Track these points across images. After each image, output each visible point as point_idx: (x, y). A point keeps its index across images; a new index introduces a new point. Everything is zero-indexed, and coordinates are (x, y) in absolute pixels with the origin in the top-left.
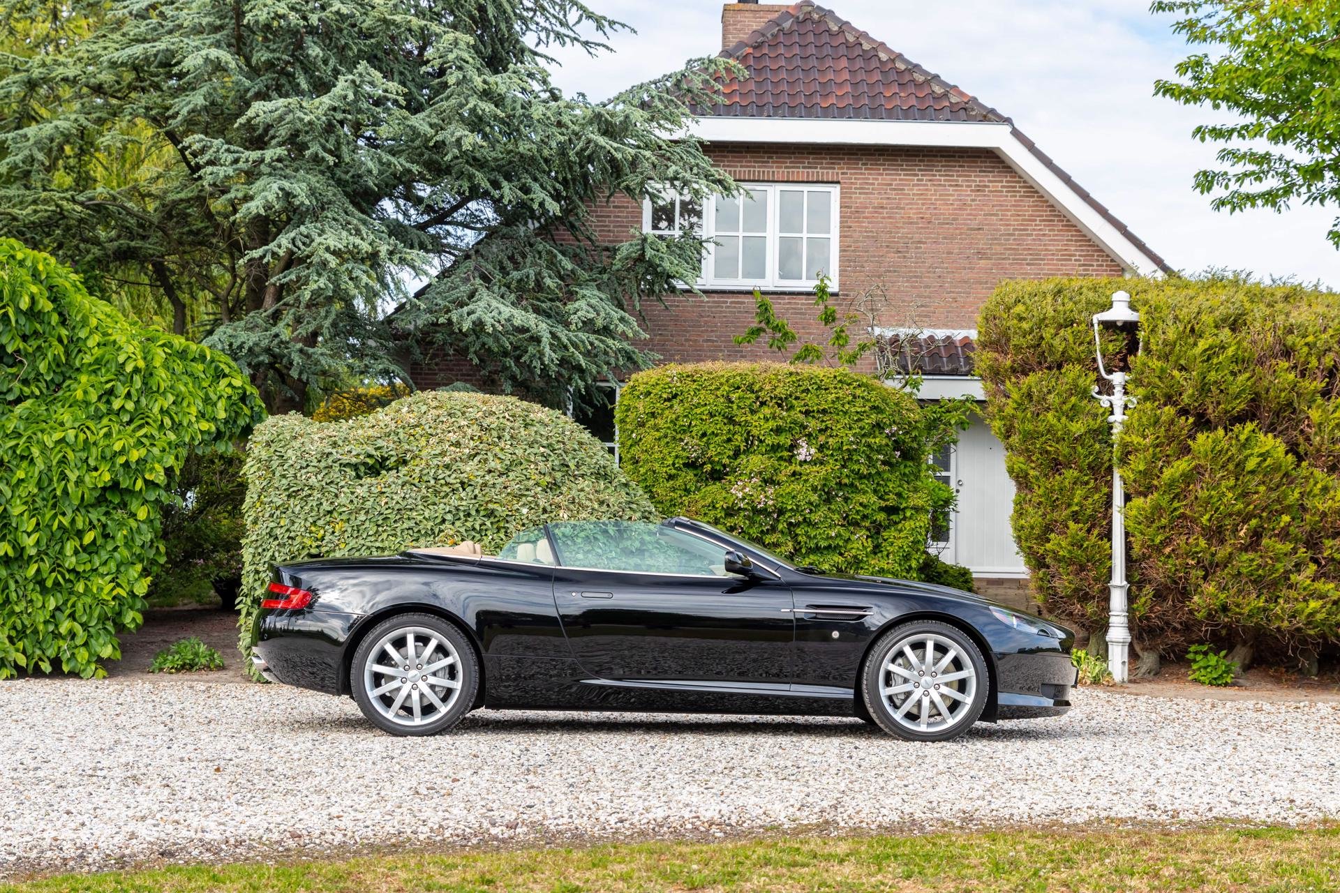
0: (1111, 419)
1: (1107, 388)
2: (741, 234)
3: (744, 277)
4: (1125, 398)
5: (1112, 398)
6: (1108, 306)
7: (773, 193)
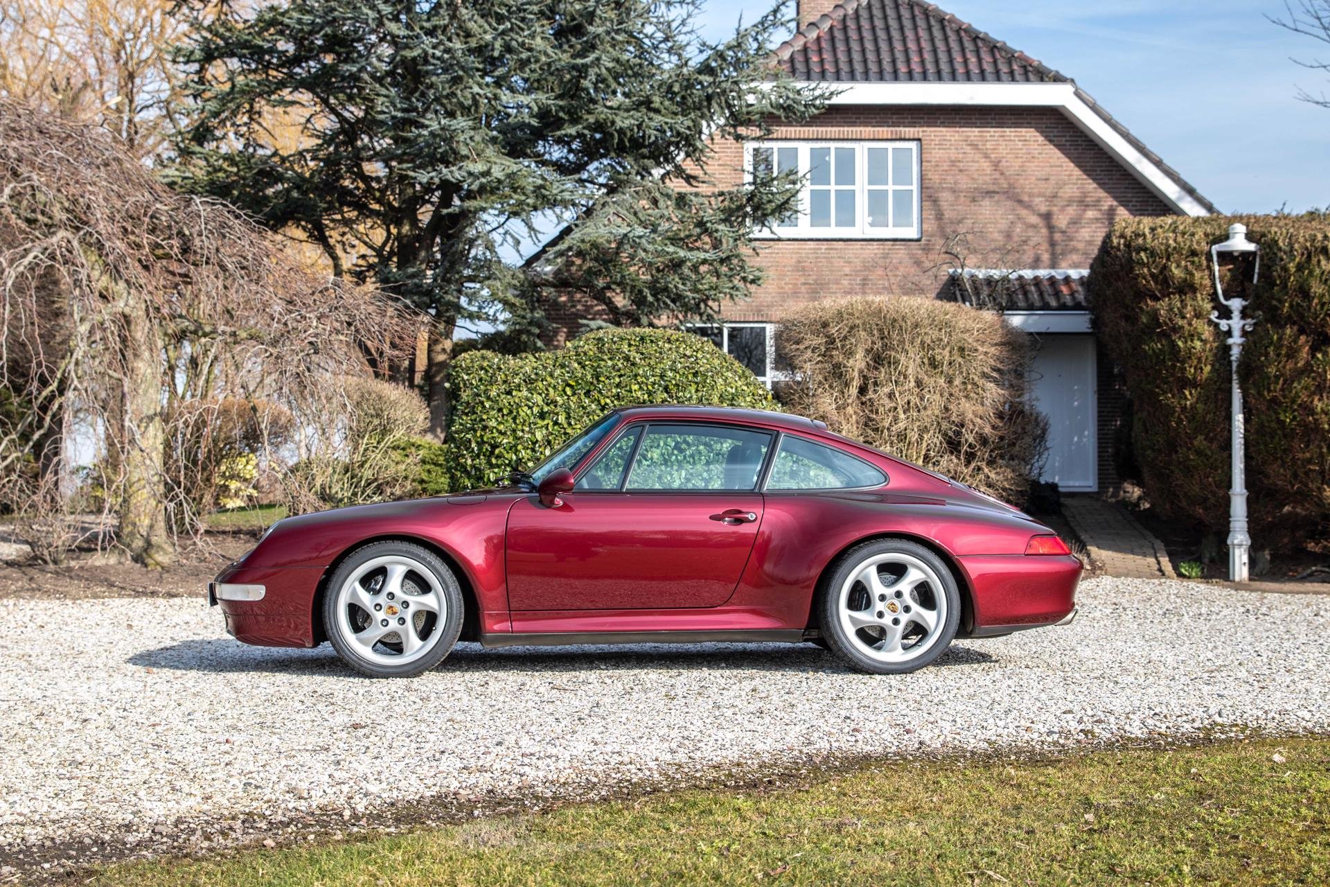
0: (1230, 341)
1: (1226, 313)
2: (833, 187)
3: (837, 225)
4: (1242, 322)
5: (1230, 322)
6: (1226, 237)
7: (861, 151)
